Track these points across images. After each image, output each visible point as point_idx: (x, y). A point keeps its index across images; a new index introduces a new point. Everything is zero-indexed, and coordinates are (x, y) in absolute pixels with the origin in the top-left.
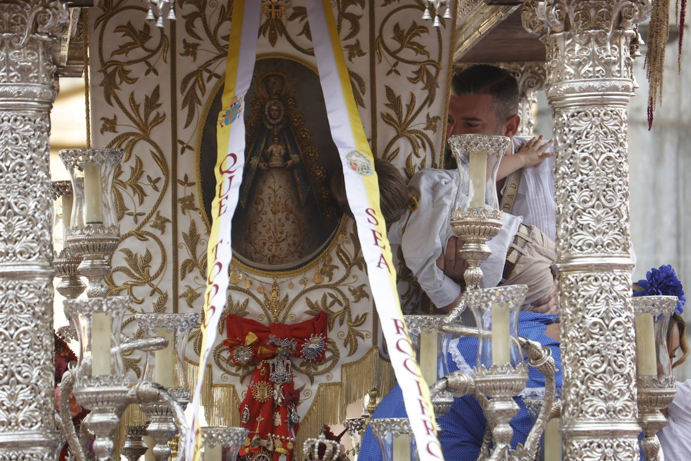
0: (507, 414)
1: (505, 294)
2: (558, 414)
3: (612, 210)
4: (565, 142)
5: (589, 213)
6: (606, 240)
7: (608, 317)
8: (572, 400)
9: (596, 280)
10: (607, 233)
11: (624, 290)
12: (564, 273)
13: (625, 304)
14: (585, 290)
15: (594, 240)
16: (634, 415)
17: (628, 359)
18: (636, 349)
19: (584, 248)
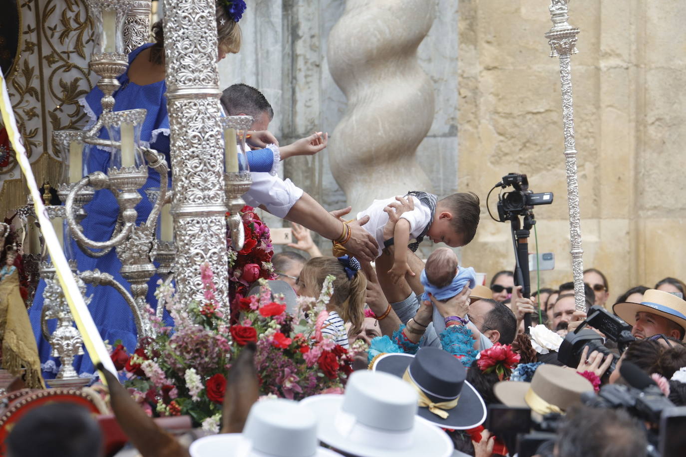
0: (133, 201)
1: (130, 115)
2: (169, 201)
3: (205, 54)
4: (171, 5)
5: (189, 57)
6: (202, 76)
7: (203, 131)
8: (179, 191)
9: (195, 105)
10: (202, 71)
11: (215, 112)
12: (173, 100)
13: (216, 122)
14: (188, 113)
15: (193, 76)
16: (223, 200)
17: (218, 161)
18: (224, 154)
19: (186, 82)
